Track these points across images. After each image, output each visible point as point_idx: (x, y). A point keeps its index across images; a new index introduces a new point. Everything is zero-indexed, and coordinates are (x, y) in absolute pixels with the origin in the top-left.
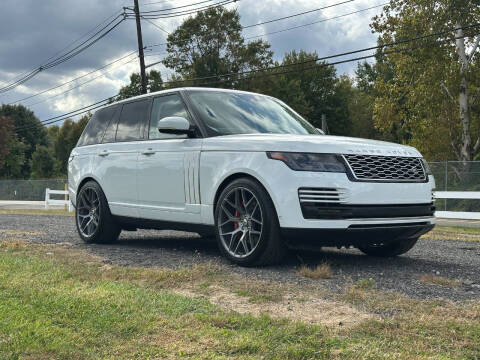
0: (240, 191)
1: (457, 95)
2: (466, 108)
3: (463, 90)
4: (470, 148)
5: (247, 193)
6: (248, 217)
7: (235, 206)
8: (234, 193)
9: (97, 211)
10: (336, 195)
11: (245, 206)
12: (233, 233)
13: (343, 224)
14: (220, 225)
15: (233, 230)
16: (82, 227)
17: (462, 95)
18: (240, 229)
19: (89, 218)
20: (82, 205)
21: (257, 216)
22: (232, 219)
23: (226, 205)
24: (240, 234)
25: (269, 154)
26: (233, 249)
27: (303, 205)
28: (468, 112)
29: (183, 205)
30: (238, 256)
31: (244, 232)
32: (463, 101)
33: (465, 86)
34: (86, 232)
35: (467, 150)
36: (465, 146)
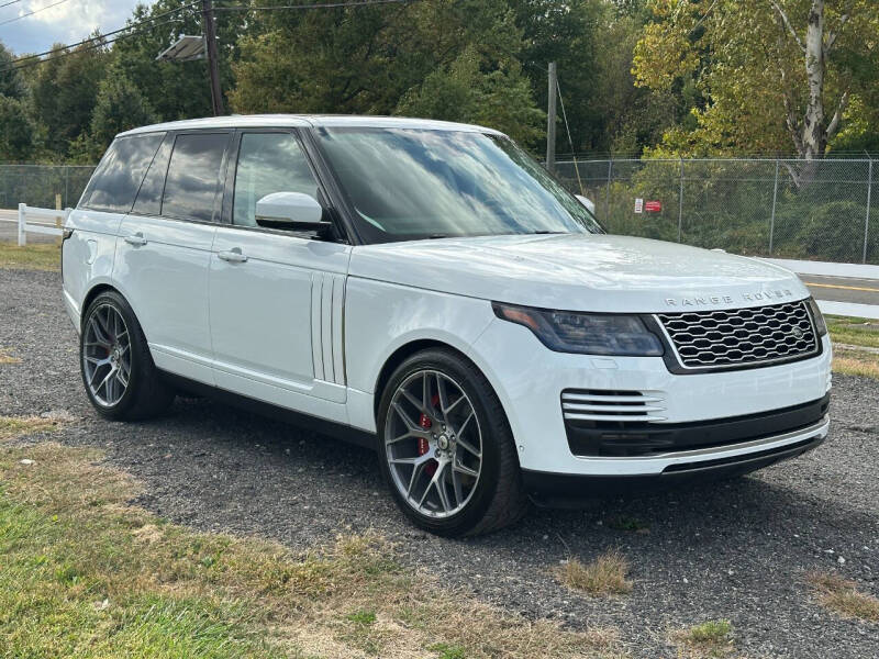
0: (433, 378)
1: (803, 27)
2: (817, 54)
3: (814, 19)
4: (820, 131)
5: (447, 384)
6: (449, 431)
7: (422, 407)
8: (420, 380)
9: (126, 356)
10: (642, 404)
11: (446, 412)
12: (418, 462)
13: (653, 465)
14: (388, 442)
15: (418, 455)
16: (96, 383)
17: (811, 29)
18: (430, 455)
19: (108, 367)
20: (93, 338)
21: (470, 436)
22: (415, 431)
23: (402, 400)
24: (433, 465)
25: (499, 309)
26: (416, 494)
27: (570, 425)
28: (822, 62)
29: (308, 380)
30: (427, 513)
31: (442, 462)
32: (813, 40)
33: (818, 12)
34: (102, 393)
35: (814, 133)
36: (813, 125)
